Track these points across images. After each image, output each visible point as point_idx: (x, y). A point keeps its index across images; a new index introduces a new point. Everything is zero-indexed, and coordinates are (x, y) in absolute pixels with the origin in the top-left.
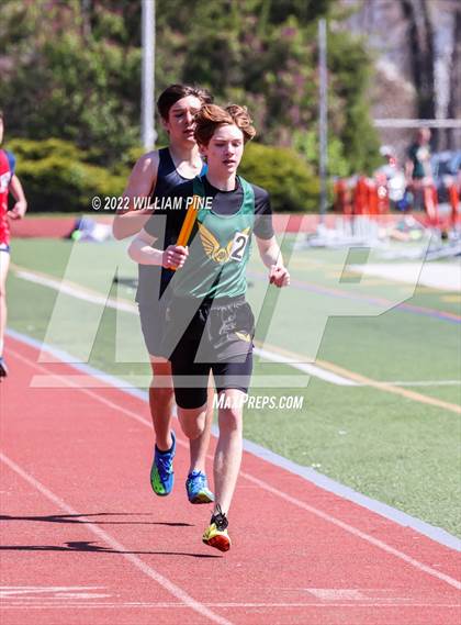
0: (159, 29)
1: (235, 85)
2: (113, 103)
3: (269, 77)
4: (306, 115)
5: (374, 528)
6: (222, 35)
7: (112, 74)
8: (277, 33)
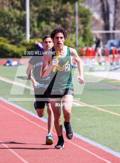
0: (30, 6)
1: (52, 21)
2: (18, 27)
3: (62, 19)
4: (73, 30)
5: (86, 147)
6: (48, 7)
7: (17, 18)
8: (64, 7)
